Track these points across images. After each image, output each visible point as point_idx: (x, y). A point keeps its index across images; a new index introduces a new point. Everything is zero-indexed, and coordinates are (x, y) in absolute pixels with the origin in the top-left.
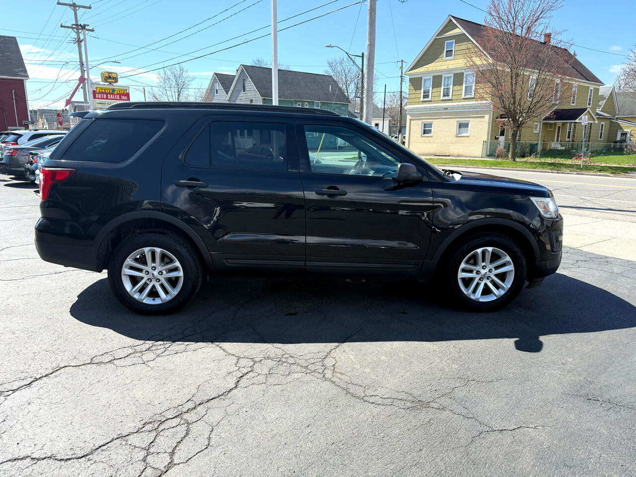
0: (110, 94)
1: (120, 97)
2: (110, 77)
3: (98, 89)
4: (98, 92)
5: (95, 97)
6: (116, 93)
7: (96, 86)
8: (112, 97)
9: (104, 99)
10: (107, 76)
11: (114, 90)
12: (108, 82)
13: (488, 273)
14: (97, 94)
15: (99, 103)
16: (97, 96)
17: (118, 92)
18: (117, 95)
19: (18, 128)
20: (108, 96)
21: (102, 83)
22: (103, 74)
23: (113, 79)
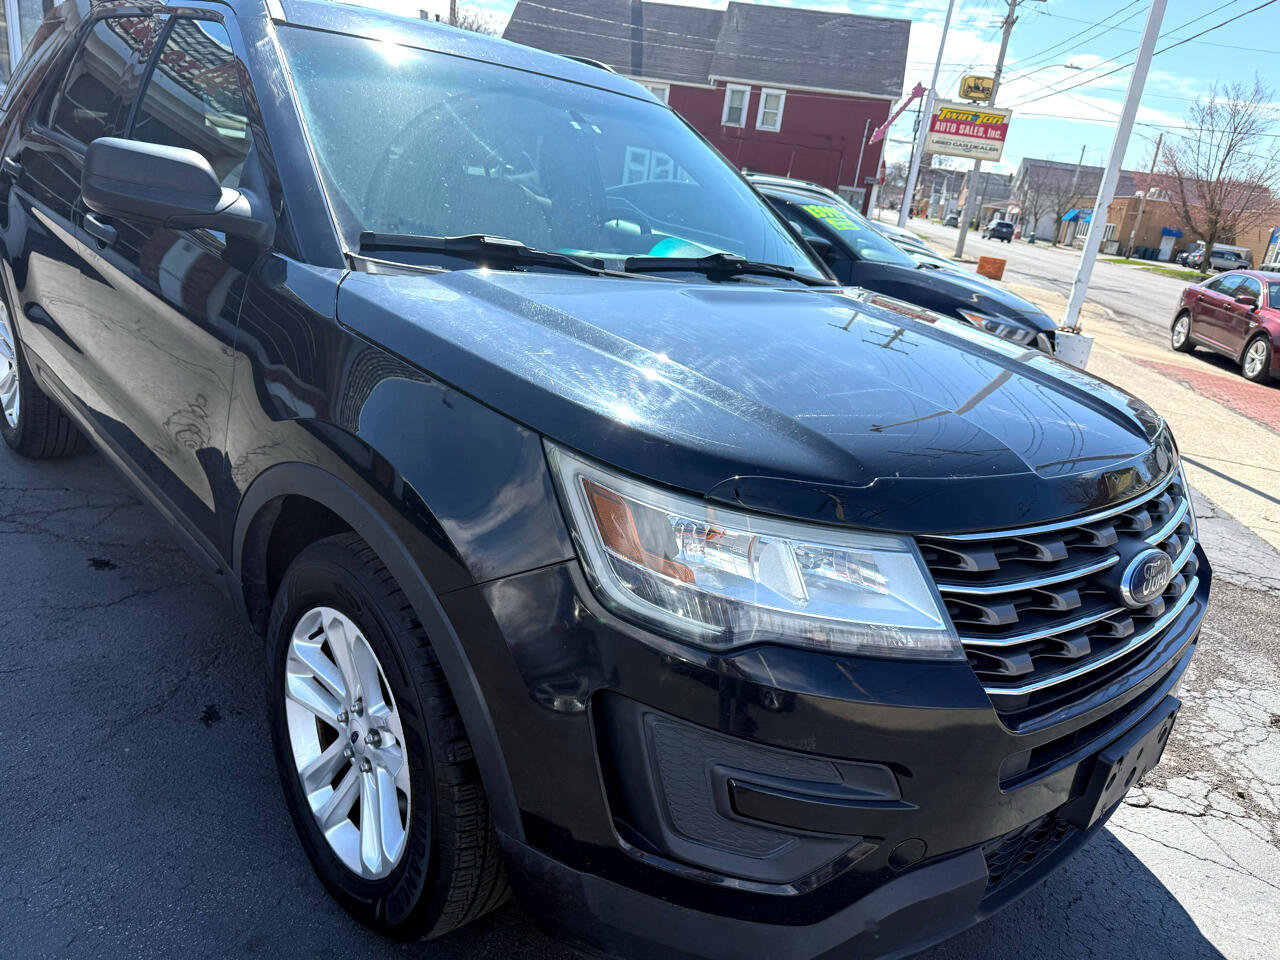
0: (966, 123)
1: (986, 132)
2: (977, 88)
3: (945, 111)
4: (941, 117)
5: (932, 129)
6: (978, 122)
7: (941, 105)
8: (967, 131)
9: (950, 133)
10: (973, 85)
11: (976, 116)
12: (971, 98)
13: (361, 740)
14: (938, 123)
15: (937, 142)
16: (937, 127)
17: (985, 121)
18: (980, 126)
19: (855, 189)
20: (962, 127)
21: (957, 99)
22: (965, 80)
23: (983, 91)
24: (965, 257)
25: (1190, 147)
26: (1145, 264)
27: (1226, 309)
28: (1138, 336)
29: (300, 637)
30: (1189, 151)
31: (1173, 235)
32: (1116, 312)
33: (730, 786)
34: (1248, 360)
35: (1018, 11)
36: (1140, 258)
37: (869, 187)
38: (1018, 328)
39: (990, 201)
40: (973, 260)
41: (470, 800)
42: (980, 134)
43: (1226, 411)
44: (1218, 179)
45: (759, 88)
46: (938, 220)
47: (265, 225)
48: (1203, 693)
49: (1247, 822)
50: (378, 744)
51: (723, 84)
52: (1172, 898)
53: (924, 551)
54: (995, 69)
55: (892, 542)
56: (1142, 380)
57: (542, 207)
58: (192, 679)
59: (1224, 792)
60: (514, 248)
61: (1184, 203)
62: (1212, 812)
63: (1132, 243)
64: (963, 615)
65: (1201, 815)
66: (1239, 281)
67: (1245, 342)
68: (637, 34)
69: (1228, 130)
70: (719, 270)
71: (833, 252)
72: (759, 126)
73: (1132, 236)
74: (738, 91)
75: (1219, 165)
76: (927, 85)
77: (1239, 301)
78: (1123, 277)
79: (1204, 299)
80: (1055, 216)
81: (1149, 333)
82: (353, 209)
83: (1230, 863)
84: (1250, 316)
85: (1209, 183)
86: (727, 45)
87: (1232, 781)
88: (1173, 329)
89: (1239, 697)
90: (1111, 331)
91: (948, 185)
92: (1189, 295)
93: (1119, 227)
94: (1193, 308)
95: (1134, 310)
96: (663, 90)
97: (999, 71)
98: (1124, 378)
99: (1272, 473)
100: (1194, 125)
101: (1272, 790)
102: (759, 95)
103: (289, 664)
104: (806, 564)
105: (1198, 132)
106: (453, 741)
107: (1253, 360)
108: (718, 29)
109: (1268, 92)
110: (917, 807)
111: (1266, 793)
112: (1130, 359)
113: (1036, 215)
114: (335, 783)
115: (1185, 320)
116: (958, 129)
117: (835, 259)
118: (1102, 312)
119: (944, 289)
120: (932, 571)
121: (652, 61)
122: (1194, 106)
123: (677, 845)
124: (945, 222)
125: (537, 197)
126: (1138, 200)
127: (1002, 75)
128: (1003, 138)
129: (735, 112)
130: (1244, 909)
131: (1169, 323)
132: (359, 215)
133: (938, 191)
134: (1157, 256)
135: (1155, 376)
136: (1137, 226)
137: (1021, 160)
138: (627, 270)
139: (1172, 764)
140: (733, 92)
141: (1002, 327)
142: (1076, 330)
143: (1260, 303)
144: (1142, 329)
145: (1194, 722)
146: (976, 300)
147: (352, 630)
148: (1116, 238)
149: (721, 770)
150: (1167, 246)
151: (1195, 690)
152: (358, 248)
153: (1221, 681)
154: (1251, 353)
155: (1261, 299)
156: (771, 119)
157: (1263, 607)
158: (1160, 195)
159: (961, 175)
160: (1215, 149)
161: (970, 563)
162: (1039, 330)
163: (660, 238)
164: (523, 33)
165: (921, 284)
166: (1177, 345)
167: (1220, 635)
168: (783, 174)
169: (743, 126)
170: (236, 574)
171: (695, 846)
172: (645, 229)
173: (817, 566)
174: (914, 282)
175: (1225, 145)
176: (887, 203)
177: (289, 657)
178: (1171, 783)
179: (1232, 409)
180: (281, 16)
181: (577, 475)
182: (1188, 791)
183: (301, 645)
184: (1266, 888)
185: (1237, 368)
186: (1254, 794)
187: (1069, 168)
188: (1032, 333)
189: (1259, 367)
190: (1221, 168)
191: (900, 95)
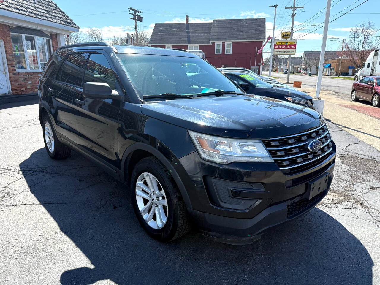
0: (284, 45)
1: (290, 47)
2: (286, 35)
3: (278, 43)
4: (277, 44)
5: (275, 48)
6: (288, 44)
7: (276, 41)
8: (285, 47)
9: (280, 48)
11: (287, 43)
12: (284, 38)
13: (155, 200)
14: (276, 46)
15: (277, 51)
16: (276, 47)
17: (289, 44)
18: (288, 45)
19: (255, 67)
20: (283, 46)
21: (280, 39)
22: (282, 33)
23: (288, 36)
24: (290, 82)
25: (352, 42)
26: (344, 77)
27: (365, 87)
28: (342, 98)
29: (139, 181)
30: (352, 44)
31: (352, 68)
32: (336, 92)
33: (231, 191)
34: (374, 101)
35: (295, 12)
36: (343, 76)
37: (259, 66)
38: (301, 100)
39: (296, 65)
40: (292, 83)
41: (181, 204)
42: (289, 48)
43: (366, 116)
44: (362, 50)
45: (224, 43)
46: (282, 72)
47: (122, 96)
48: (353, 183)
49: (362, 209)
50: (158, 200)
51: (214, 43)
52: (341, 225)
53: (263, 142)
54: (291, 28)
55: (257, 141)
56: (342, 110)
57: (174, 85)
58: (108, 201)
59: (357, 204)
60: (174, 95)
61: (353, 58)
62: (353, 208)
63: (339, 72)
64: (273, 154)
65: (350, 209)
66: (368, 79)
67: (372, 96)
68: (188, 32)
69: (362, 36)
70: (218, 94)
71: (249, 86)
72: (225, 53)
73: (339, 70)
74: (219, 44)
75: (361, 46)
76: (271, 36)
77: (368, 85)
78: (338, 82)
79: (359, 85)
80: (316, 67)
81: (345, 97)
82: (140, 91)
83: (357, 217)
84: (372, 88)
85: (359, 52)
86: (214, 32)
87: (359, 201)
88: (351, 95)
89: (362, 184)
90: (334, 98)
91: (283, 62)
92: (355, 85)
93: (335, 68)
94: (356, 88)
95: (341, 91)
96: (197, 47)
97: (292, 29)
98: (336, 110)
99: (378, 131)
100: (352, 36)
101: (369, 202)
102: (225, 44)
103: (136, 188)
104: (241, 147)
105: (354, 38)
106: (176, 192)
107: (375, 101)
108: (211, 28)
109: (373, 24)
110: (269, 192)
111: (368, 203)
112: (339, 105)
113: (310, 67)
114: (149, 213)
115: (354, 92)
116: (282, 47)
117: (250, 88)
118: (331, 93)
119: (280, 92)
120: (265, 146)
121: (193, 39)
122: (352, 31)
123: (222, 204)
124: (283, 73)
125: (172, 83)
126: (340, 59)
127: (293, 30)
128: (295, 48)
129: (218, 50)
130: (359, 226)
131: (350, 93)
132: (142, 92)
133: (280, 64)
134: (348, 75)
135: (346, 109)
136: (340, 67)
137: (303, 52)
138: (198, 97)
139: (344, 199)
140: (217, 44)
141: (297, 100)
142: (319, 99)
143: (375, 85)
144: (343, 96)
145: (350, 190)
146: (290, 94)
147: (151, 176)
148: (335, 71)
149: (229, 188)
150: (350, 71)
151: (351, 183)
152: (142, 99)
153: (358, 181)
154: (374, 99)
155: (375, 83)
156: (229, 51)
157: (372, 163)
158: (346, 57)
159: (287, 59)
160: (359, 42)
161: (273, 144)
162: (307, 100)
163: (203, 89)
164: (157, 36)
165: (273, 91)
166: (353, 99)
167: (359, 170)
168: (234, 66)
169: (221, 54)
170: (122, 172)
171: (227, 204)
172: (200, 87)
173: (243, 147)
174: (271, 91)
175: (362, 41)
176: (266, 69)
177: (136, 186)
178: (343, 203)
179: (368, 115)
180: (116, 51)
181: (195, 136)
182: (347, 204)
183: (139, 183)
184: (365, 221)
185: (371, 104)
186: (364, 203)
187: (318, 53)
188: (306, 101)
189: (377, 103)
190: (362, 47)
191: (265, 39)
